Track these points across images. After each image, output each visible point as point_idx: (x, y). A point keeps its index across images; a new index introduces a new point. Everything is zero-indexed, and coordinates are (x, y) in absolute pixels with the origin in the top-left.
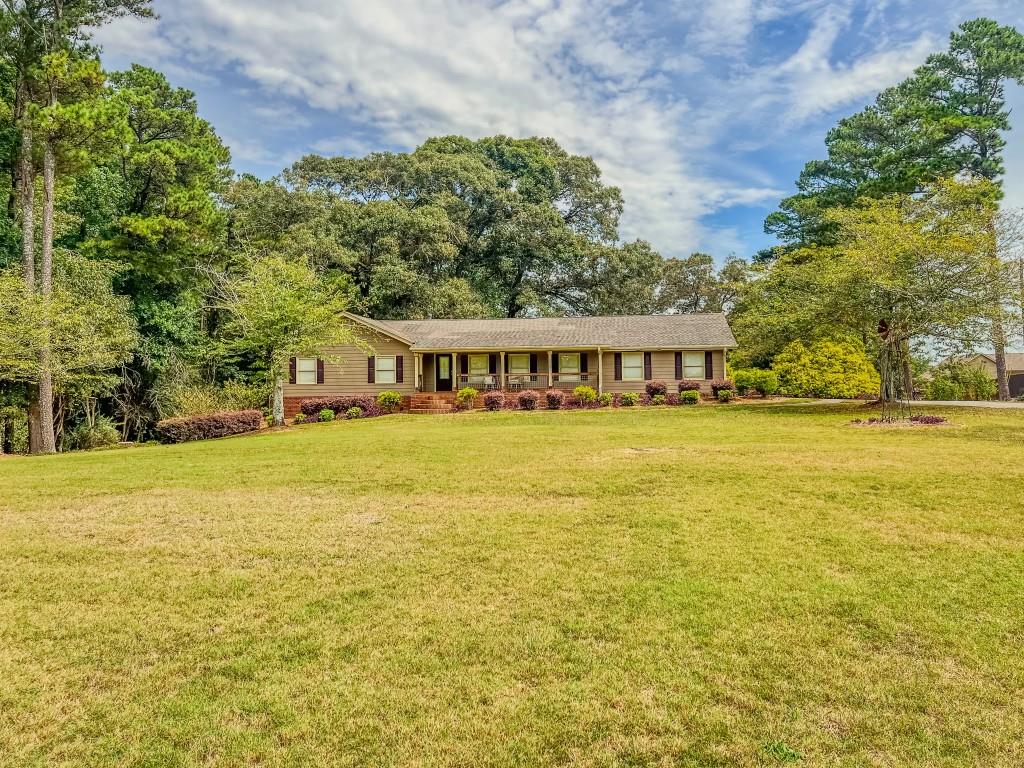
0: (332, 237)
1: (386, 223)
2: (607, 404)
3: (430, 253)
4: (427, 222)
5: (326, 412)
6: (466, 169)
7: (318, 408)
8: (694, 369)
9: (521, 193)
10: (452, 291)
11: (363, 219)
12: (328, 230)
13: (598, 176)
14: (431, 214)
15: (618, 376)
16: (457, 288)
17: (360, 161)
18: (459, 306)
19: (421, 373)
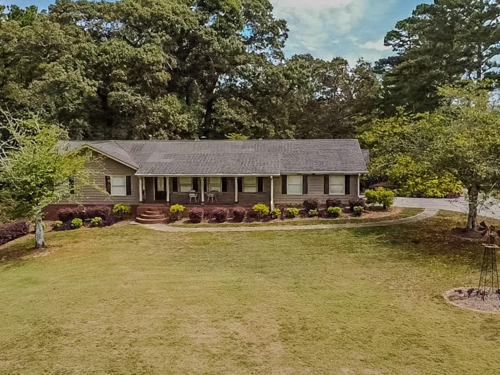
0: (78, 71)
1: (117, 59)
2: (276, 217)
3: (150, 81)
4: (148, 58)
5: (76, 221)
6: (176, 14)
7: (71, 216)
8: (337, 188)
9: (216, 29)
10: (167, 107)
11: (101, 56)
12: (75, 64)
13: (271, 11)
14: (150, 51)
15: (284, 191)
16: (170, 104)
17: (99, 4)
18: (171, 117)
19: (144, 189)
